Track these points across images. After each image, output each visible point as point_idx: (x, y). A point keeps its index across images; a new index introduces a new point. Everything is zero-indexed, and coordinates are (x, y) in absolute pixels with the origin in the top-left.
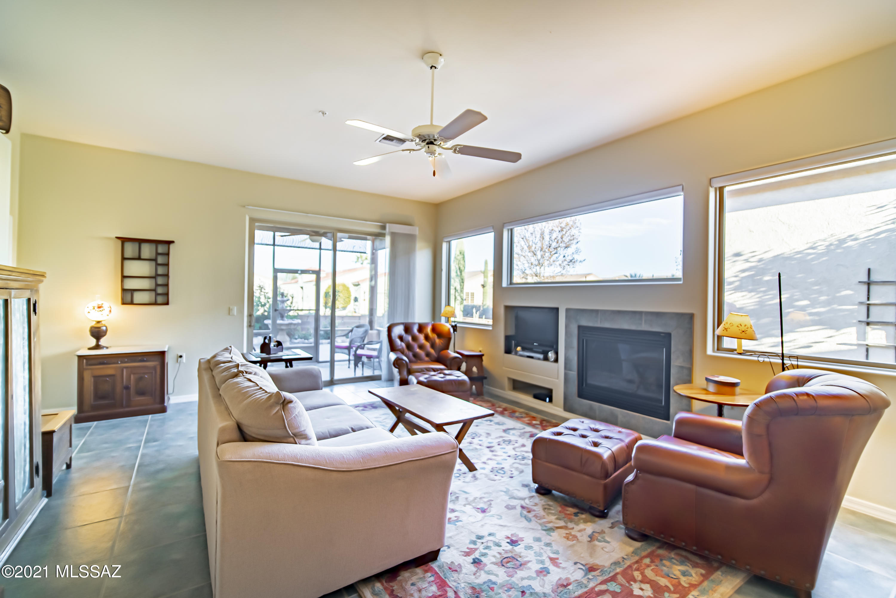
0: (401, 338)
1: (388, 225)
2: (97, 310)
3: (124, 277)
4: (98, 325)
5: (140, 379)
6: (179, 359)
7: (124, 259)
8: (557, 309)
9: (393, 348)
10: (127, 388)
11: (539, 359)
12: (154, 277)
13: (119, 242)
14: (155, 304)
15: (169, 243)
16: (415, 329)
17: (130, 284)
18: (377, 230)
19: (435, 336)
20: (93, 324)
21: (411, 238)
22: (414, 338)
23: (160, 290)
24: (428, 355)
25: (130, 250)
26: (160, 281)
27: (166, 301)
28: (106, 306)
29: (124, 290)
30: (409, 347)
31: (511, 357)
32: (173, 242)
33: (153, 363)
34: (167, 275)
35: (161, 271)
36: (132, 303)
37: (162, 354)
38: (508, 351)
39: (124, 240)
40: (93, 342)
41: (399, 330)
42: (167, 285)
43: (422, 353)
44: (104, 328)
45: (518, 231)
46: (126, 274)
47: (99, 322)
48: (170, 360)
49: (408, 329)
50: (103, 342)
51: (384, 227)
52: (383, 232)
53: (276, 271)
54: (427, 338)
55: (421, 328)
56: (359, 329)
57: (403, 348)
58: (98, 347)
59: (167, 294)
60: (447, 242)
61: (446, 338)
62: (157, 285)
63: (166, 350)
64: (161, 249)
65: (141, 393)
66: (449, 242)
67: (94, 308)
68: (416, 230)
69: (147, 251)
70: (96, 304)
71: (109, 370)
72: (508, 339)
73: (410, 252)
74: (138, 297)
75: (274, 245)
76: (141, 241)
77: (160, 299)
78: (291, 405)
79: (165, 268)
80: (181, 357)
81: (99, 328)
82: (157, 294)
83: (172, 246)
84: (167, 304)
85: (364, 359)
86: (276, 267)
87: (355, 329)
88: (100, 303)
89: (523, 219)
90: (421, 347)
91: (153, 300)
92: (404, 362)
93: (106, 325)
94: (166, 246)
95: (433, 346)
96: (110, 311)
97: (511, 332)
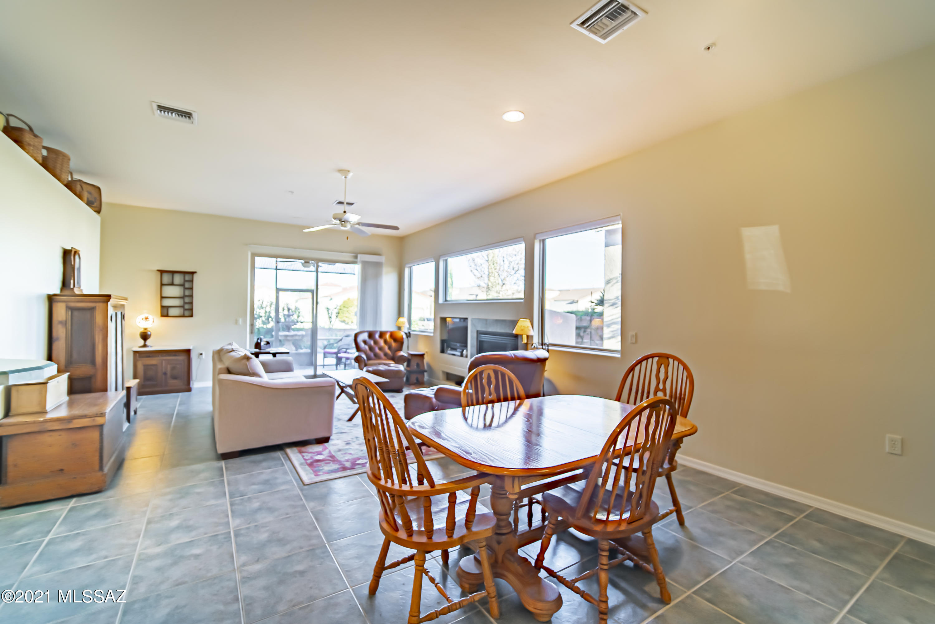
0: (365, 342)
1: (359, 256)
2: (145, 320)
3: (162, 298)
4: (145, 331)
5: (173, 368)
6: (200, 356)
7: (162, 285)
8: (467, 319)
9: (358, 348)
10: (165, 374)
11: (458, 356)
12: (183, 297)
13: (159, 273)
14: (183, 316)
15: (193, 273)
16: (377, 336)
17: (167, 303)
18: (352, 259)
19: (392, 341)
20: (142, 330)
21: (378, 265)
22: (376, 342)
23: (187, 307)
24: (386, 354)
25: (166, 278)
26: (187, 300)
27: (190, 315)
28: (151, 317)
29: (162, 307)
30: (371, 348)
31: (443, 355)
32: (195, 272)
33: (182, 358)
34: (191, 296)
35: (187, 292)
36: (167, 316)
37: (188, 352)
38: (443, 351)
39: (162, 272)
40: (142, 342)
41: (365, 336)
42: (191, 303)
43: (381, 354)
44: (149, 333)
45: (451, 261)
46: (164, 295)
47: (146, 329)
48: (194, 355)
49: (371, 335)
50: (148, 342)
51: (356, 257)
52: (355, 260)
53: (278, 290)
54: (386, 342)
55: (382, 335)
56: (347, 338)
57: (366, 349)
58: (145, 346)
59: (191, 310)
60: (408, 267)
61: (400, 342)
62: (185, 303)
63: (191, 348)
64: (188, 277)
65: (174, 377)
66: (410, 267)
67: (143, 319)
68: (382, 259)
69: (178, 279)
70: (144, 316)
71: (153, 361)
72: (443, 342)
73: (378, 276)
74: (172, 312)
75: (276, 269)
76: (173, 273)
77: (187, 313)
78: (251, 360)
79: (190, 291)
80: (201, 354)
81: (146, 333)
82: (185, 310)
83: (195, 275)
84: (191, 316)
85: (344, 360)
86: (278, 287)
87: (344, 338)
88: (146, 315)
89: (464, 250)
90: (381, 349)
91: (182, 314)
92: (363, 359)
93: (151, 331)
94: (192, 275)
95: (390, 348)
96: (153, 322)
97: (445, 337)
